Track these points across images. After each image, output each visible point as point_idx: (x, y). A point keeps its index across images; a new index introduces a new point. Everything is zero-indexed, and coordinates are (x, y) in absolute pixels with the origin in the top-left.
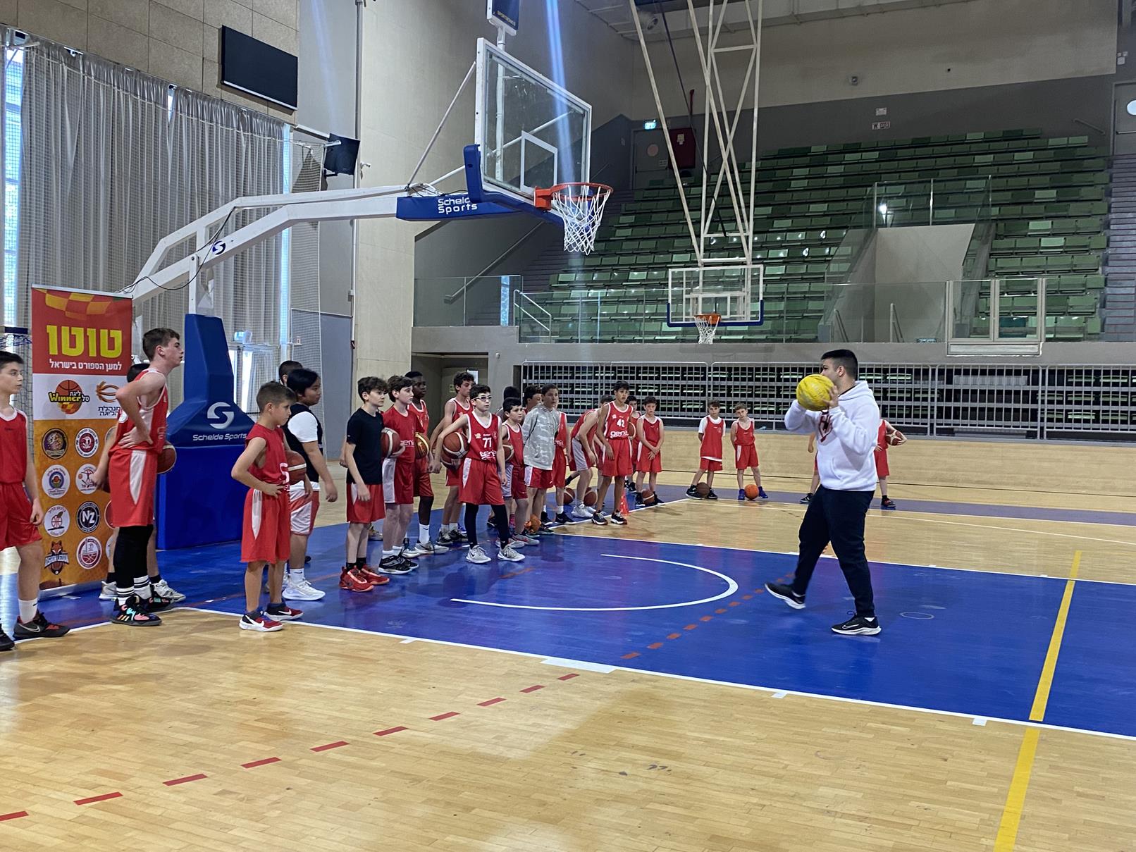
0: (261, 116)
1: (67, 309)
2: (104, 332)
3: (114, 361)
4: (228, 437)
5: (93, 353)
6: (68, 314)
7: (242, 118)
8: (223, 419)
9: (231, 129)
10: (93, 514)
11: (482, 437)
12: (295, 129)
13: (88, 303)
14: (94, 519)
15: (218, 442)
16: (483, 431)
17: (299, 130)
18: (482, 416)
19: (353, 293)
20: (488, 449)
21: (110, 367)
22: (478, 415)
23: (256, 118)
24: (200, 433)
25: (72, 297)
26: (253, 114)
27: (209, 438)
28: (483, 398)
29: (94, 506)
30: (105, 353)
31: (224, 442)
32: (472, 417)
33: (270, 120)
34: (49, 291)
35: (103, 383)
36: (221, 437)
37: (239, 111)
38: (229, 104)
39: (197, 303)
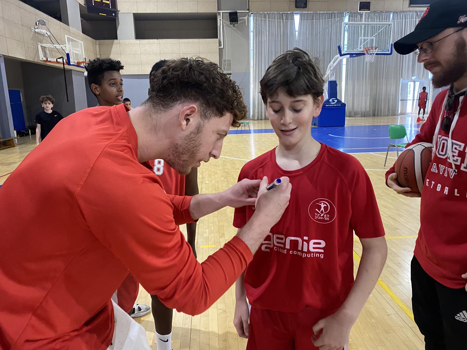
4: (335, 105)
8: (334, 102)
15: (333, 106)
24: (328, 105)
27: (330, 105)
31: (334, 106)
36: (333, 105)
37: (417, 12)
38: (413, 11)
39: (331, 78)
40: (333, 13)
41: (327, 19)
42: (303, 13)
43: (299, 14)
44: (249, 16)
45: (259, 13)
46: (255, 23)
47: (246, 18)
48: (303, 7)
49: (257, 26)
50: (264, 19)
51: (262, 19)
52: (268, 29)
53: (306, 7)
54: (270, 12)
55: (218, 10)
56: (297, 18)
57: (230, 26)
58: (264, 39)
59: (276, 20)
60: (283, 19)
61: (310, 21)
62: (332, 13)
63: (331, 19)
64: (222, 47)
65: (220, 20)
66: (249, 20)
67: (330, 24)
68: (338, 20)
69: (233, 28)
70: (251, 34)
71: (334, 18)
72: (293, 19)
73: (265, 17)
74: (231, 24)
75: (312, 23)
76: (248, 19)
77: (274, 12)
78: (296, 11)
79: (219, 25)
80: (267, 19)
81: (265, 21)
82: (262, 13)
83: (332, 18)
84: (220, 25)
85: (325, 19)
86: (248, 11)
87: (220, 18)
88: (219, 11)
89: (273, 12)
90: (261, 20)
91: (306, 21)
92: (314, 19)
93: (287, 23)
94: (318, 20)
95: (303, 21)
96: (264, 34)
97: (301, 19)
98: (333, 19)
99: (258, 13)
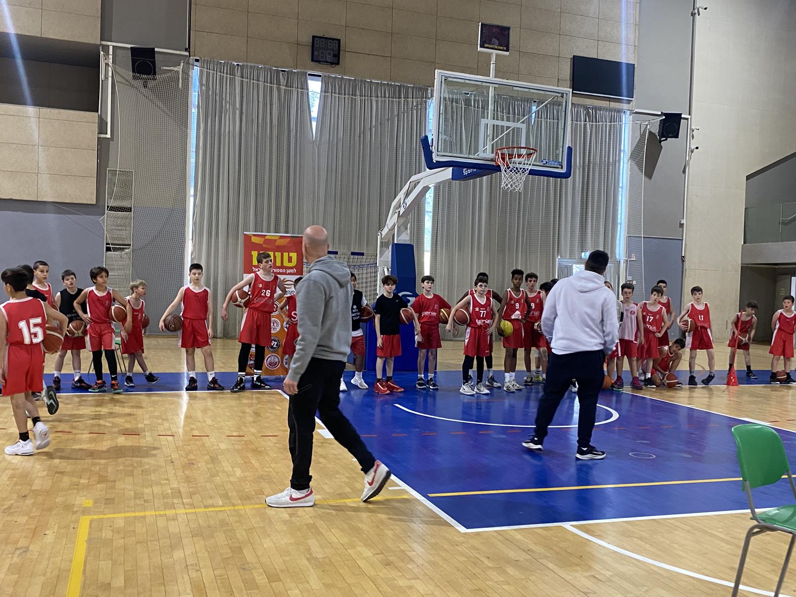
0: (604, 108)
1: (264, 243)
2: (286, 255)
3: (291, 268)
5: (278, 264)
6: (264, 246)
7: (588, 113)
9: (579, 123)
10: (276, 343)
11: (480, 310)
12: (633, 113)
13: (276, 240)
14: (277, 345)
16: (480, 306)
17: (636, 113)
18: (481, 297)
19: (684, 221)
20: (483, 318)
21: (289, 271)
22: (478, 296)
23: (600, 111)
25: (267, 237)
26: (596, 109)
28: (481, 286)
29: (277, 339)
30: (286, 264)
32: (474, 298)
33: (611, 110)
34: (254, 235)
35: (285, 279)
37: (586, 108)
38: (578, 105)
39: (398, 237)
40: (404, 86)
41: (389, 97)
42: (329, 77)
43: (320, 78)
44: (188, 65)
45: (216, 60)
46: (205, 85)
47: (180, 69)
48: (332, 63)
49: (210, 93)
50: (229, 76)
51: (225, 75)
52: (238, 106)
53: (338, 64)
54: (245, 64)
55: (102, 40)
56: (315, 86)
57: (135, 83)
58: (227, 126)
59: (261, 83)
60: (279, 84)
61: (347, 96)
62: (400, 87)
63: (397, 100)
64: (108, 136)
65: (107, 65)
66: (188, 75)
67: (396, 113)
68: (415, 104)
69: (143, 90)
70: (194, 111)
71: (404, 98)
72: (304, 87)
73: (232, 73)
74: (134, 78)
75: (353, 101)
76: (186, 74)
77: (256, 65)
78: (312, 69)
79: (102, 77)
80: (238, 79)
81: (232, 81)
82: (224, 63)
83: (400, 98)
84: (106, 78)
85: (385, 97)
86: (187, 54)
87: (106, 61)
88: (104, 43)
89: (253, 65)
90: (221, 78)
91: (337, 95)
92: (358, 93)
93: (288, 93)
94: (366, 98)
95: (330, 94)
96: (227, 117)
97: (325, 90)
98: (403, 100)
99: (214, 61)
